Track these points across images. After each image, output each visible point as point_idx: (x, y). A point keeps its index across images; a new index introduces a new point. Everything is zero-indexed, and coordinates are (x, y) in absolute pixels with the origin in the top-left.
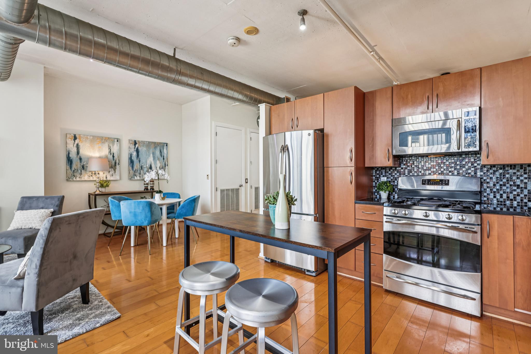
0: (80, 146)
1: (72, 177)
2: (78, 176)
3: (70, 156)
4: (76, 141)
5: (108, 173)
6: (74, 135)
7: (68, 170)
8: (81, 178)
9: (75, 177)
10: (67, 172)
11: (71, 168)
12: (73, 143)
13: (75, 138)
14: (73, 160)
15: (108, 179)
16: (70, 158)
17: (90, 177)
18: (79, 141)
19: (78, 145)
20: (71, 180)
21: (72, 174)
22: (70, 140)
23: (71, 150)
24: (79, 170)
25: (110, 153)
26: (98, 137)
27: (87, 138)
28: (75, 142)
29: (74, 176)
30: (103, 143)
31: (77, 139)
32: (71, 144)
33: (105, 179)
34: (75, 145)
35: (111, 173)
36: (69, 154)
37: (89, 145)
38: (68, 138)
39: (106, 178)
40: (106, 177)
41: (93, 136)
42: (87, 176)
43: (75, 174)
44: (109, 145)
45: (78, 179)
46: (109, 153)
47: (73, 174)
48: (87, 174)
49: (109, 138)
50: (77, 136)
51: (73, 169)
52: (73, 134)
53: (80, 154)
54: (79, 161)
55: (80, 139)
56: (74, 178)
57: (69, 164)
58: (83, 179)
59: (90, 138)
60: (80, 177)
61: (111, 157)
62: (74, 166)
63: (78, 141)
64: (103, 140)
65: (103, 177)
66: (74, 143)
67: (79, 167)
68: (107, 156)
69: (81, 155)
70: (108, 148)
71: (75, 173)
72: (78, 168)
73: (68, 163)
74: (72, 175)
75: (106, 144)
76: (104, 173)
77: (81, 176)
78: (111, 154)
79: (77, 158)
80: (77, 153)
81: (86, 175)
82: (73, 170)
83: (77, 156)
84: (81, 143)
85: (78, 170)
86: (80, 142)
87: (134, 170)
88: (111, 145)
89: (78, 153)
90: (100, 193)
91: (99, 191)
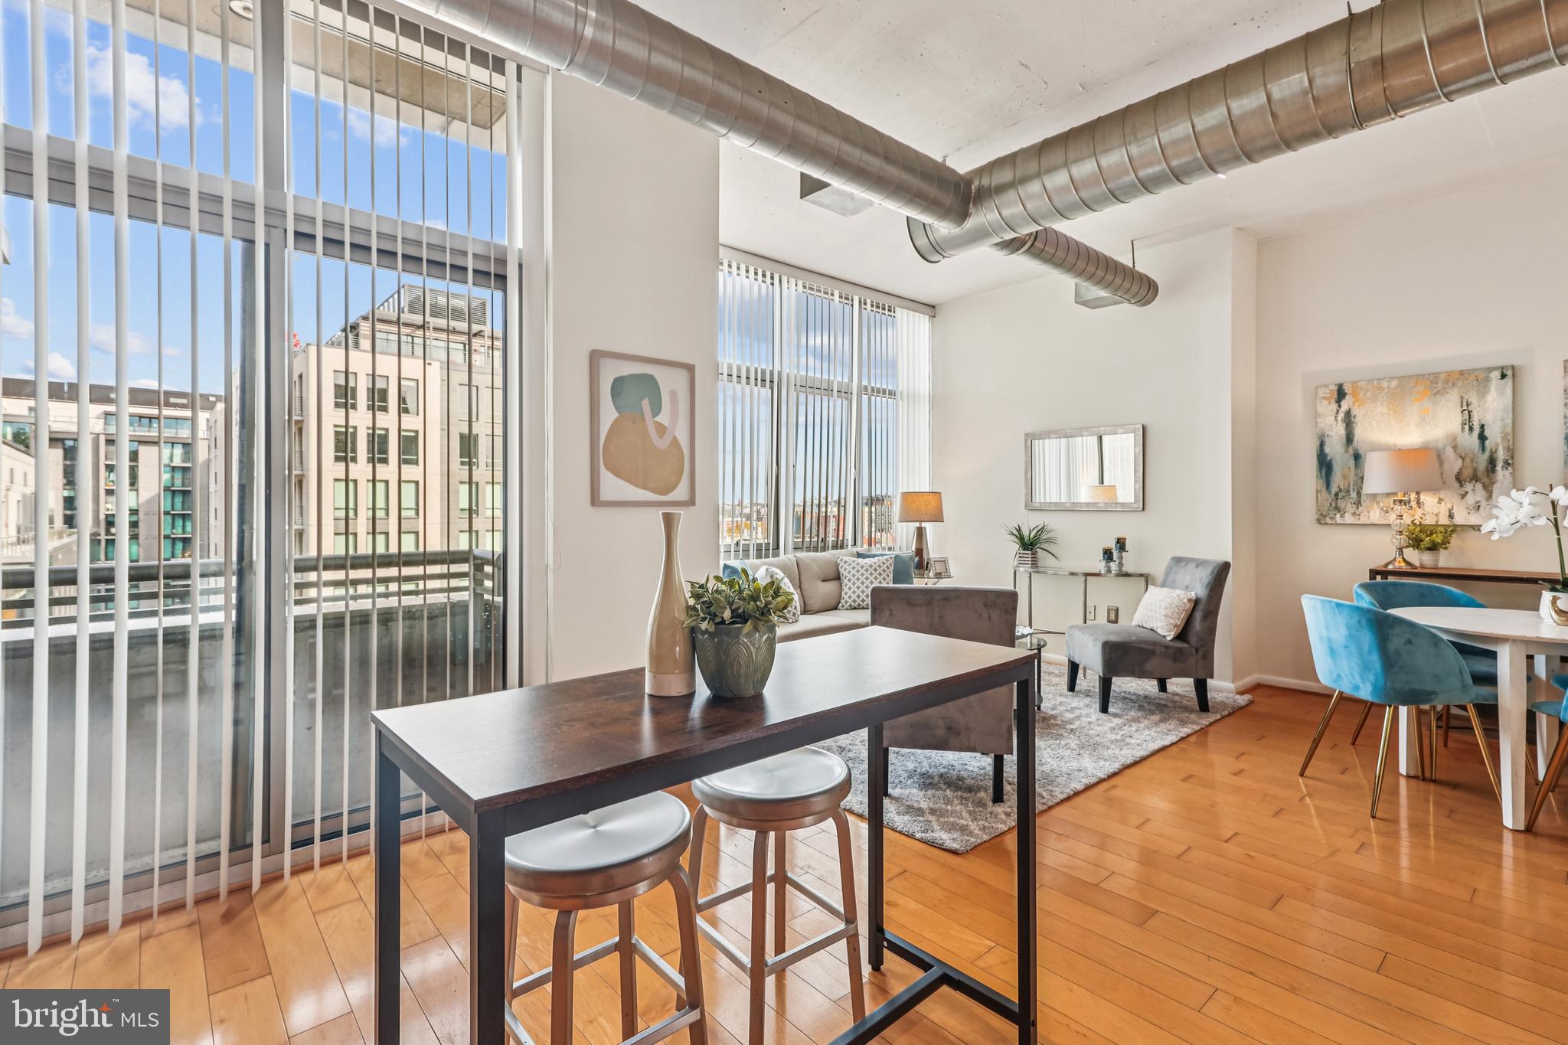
0: (1354, 417)
1: (1332, 513)
2: (1351, 508)
3: (1327, 450)
4: (1342, 403)
5: (1456, 499)
6: (1336, 388)
7: (1320, 492)
8: (1357, 517)
9: (1340, 511)
10: (1317, 499)
11: (1328, 485)
12: (1335, 411)
13: (1341, 394)
14: (1334, 462)
15: (1459, 519)
16: (1326, 455)
17: (1387, 512)
18: (1354, 403)
19: (1348, 414)
20: (1328, 520)
21: (1331, 504)
22: (1325, 402)
23: (1330, 433)
24: (1351, 491)
25: (1467, 427)
26: (1420, 377)
27: (1380, 388)
28: (1340, 406)
29: (1337, 509)
30: (1438, 396)
31: (1347, 397)
32: (1330, 415)
33: (1444, 520)
34: (1341, 416)
35: (1471, 499)
36: (1322, 445)
37: (1386, 410)
38: (1320, 400)
39: (1451, 516)
40: (1448, 513)
41: (1400, 378)
42: (1378, 511)
43: (1341, 504)
44: (1466, 397)
45: (1349, 518)
46: (1463, 429)
47: (1334, 505)
48: (1378, 503)
49: (1462, 373)
50: (1347, 388)
51: (1334, 489)
52: (1336, 385)
53: (1355, 443)
54: (1352, 462)
55: (1355, 395)
56: (1338, 515)
57: (1323, 474)
58: (1363, 520)
59: (1388, 388)
60: (1354, 514)
61: (1473, 440)
62: (1337, 480)
63: (1351, 403)
64: (1437, 383)
65: (1437, 515)
66: (1338, 411)
67: (1352, 483)
68: (1455, 438)
69: (1359, 445)
70: (1460, 410)
71: (1339, 501)
72: (1349, 486)
73: (1321, 473)
74: (1331, 508)
75: (1454, 396)
76: (1440, 501)
77: (1358, 508)
78: (1471, 429)
79: (1346, 456)
80: (1345, 439)
81: (1375, 506)
82: (1333, 493)
83: (1345, 448)
84: (1359, 406)
85: (1348, 491)
86: (1357, 404)
88: (1473, 398)
89: (1349, 439)
90: (1408, 569)
91: (1404, 560)
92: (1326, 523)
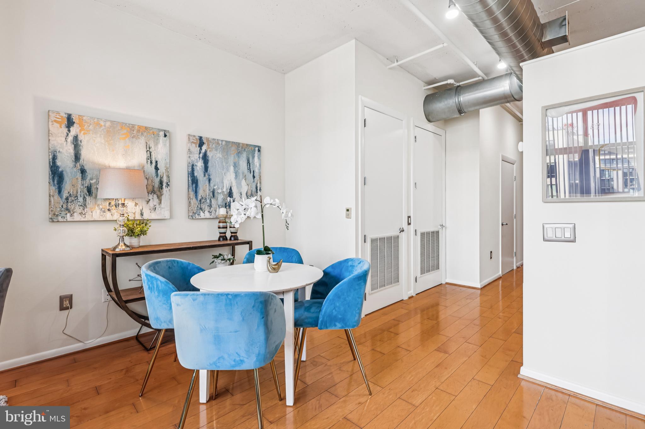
0: (81, 141)
1: (63, 213)
2: (78, 210)
3: (59, 163)
4: (71, 129)
5: (144, 203)
6: (66, 116)
7: (53, 196)
8: (84, 216)
9: (69, 212)
10: (50, 202)
11: (60, 191)
12: (66, 134)
13: (70, 123)
14: (64, 173)
15: (146, 216)
16: (58, 167)
17: (104, 212)
18: (80, 131)
19: (76, 138)
20: (60, 219)
21: (62, 206)
22: (56, 125)
23: (61, 150)
24: (79, 196)
25: (149, 161)
26: (123, 125)
27: (98, 124)
28: (69, 131)
29: (67, 209)
30: (134, 139)
31: (75, 125)
32: (61, 136)
33: (138, 217)
34: (70, 138)
35: (151, 204)
36: (54, 158)
37: (103, 141)
38: (52, 122)
39: (142, 214)
40: (140, 212)
41: (112, 122)
42: (98, 211)
43: (71, 206)
44: (148, 143)
45: (77, 217)
46: (147, 162)
47: (65, 206)
48: (98, 205)
49: (146, 128)
50: (75, 119)
51: (65, 195)
52: (66, 113)
53: (81, 160)
54: (79, 175)
55: (81, 125)
56: (68, 215)
57: (56, 182)
58: (88, 218)
59: (105, 126)
60: (81, 214)
61: (151, 169)
62: (67, 188)
63: (78, 130)
64: (133, 131)
65: (134, 214)
66: (68, 135)
67: (79, 191)
68: (143, 167)
69: (85, 163)
70: (145, 150)
71: (69, 204)
72: (77, 192)
73: (54, 181)
74: (63, 209)
75: (142, 140)
76: (136, 204)
77: (84, 210)
78: (151, 162)
79: (75, 170)
80: (74, 157)
81: (97, 207)
82: (64, 197)
83: (74, 163)
84: (84, 134)
85: (77, 196)
86: (82, 132)
87: (199, 198)
88: (152, 145)
89: (77, 157)
90: (128, 250)
91: (125, 244)
92: (58, 221)
